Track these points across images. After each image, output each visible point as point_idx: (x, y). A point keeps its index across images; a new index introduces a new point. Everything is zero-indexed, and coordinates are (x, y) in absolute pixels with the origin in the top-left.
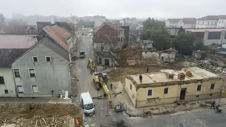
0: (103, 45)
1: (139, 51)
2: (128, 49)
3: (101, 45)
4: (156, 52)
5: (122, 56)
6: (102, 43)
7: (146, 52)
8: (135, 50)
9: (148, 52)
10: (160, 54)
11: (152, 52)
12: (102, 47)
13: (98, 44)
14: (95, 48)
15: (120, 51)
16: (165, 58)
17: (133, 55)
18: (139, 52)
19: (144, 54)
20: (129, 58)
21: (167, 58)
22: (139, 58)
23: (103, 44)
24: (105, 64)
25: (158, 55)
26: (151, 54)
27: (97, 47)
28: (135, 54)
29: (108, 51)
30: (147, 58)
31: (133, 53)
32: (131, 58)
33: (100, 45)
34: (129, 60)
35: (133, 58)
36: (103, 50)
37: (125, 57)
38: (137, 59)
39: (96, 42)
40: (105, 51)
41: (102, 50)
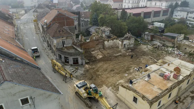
0: (65, 40)
1: (102, 40)
2: (91, 40)
3: (62, 40)
4: (117, 39)
5: (86, 49)
6: (62, 37)
7: (108, 41)
8: (98, 40)
9: (110, 40)
10: (122, 42)
11: (113, 40)
12: (63, 42)
13: (58, 40)
14: (56, 45)
15: (84, 44)
16: (127, 45)
17: (96, 45)
18: (102, 42)
19: (106, 43)
20: (93, 49)
21: (128, 44)
22: (102, 47)
23: (64, 38)
24: (74, 63)
25: (120, 43)
26: (113, 42)
27: (58, 44)
28: (98, 44)
29: (70, 45)
30: (109, 46)
31: (96, 43)
32: (94, 49)
33: (60, 40)
34: (93, 51)
35: (96, 49)
36: (65, 46)
37: (89, 49)
38: (100, 49)
39: (56, 38)
40: (67, 46)
41: (63, 46)
